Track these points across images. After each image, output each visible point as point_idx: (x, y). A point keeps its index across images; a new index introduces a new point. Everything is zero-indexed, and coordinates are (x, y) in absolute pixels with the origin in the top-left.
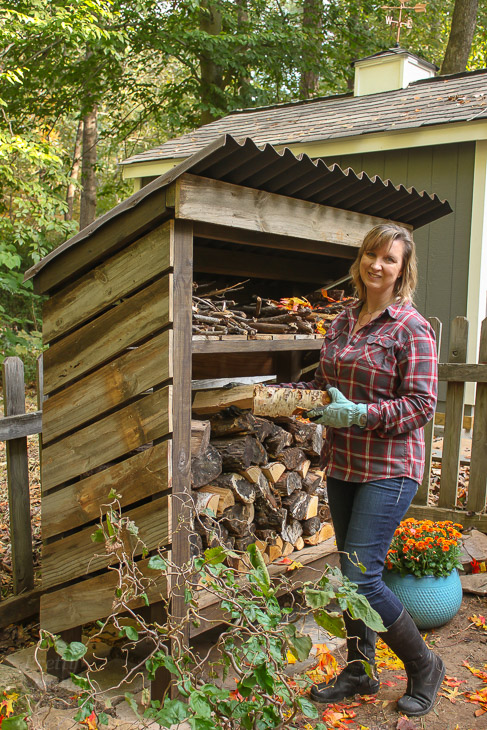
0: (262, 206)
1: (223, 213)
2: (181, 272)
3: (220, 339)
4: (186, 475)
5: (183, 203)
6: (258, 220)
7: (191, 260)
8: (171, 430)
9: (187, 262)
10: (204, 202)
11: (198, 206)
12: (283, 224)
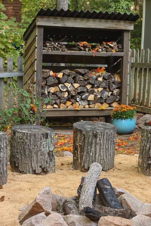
0: (64, 21)
1: (50, 23)
2: (40, 36)
3: (52, 51)
4: (40, 80)
5: (37, 22)
6: (62, 24)
7: (43, 33)
8: (36, 70)
9: (42, 34)
10: (44, 21)
11: (42, 22)
12: (72, 24)
